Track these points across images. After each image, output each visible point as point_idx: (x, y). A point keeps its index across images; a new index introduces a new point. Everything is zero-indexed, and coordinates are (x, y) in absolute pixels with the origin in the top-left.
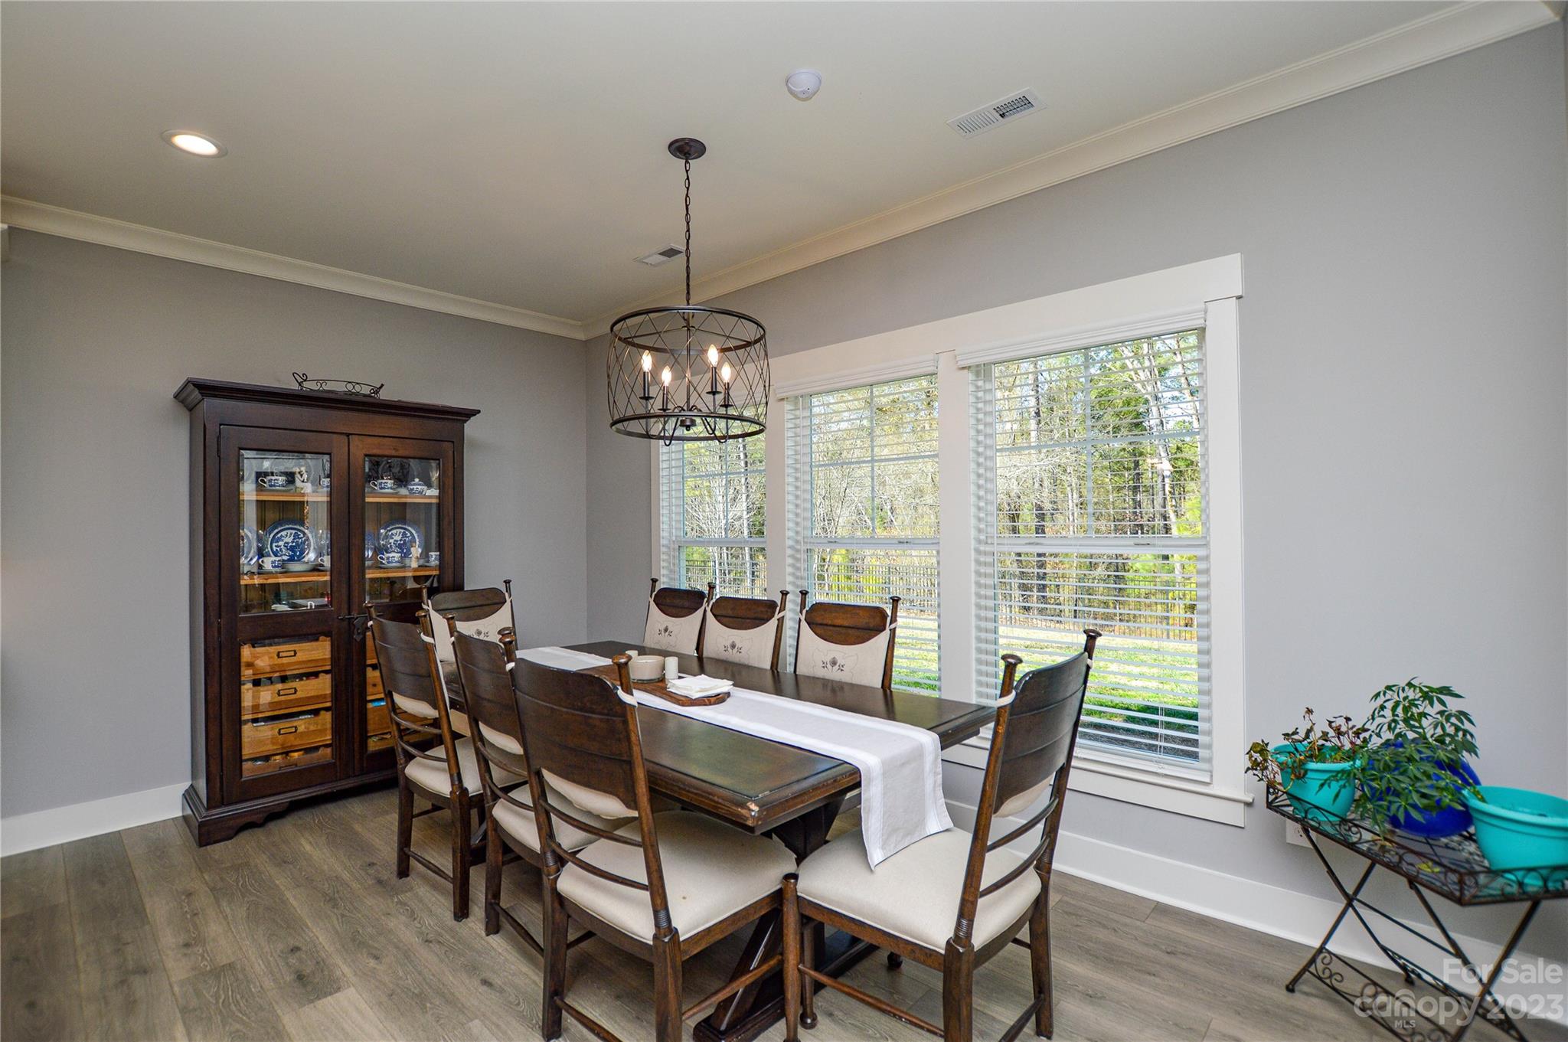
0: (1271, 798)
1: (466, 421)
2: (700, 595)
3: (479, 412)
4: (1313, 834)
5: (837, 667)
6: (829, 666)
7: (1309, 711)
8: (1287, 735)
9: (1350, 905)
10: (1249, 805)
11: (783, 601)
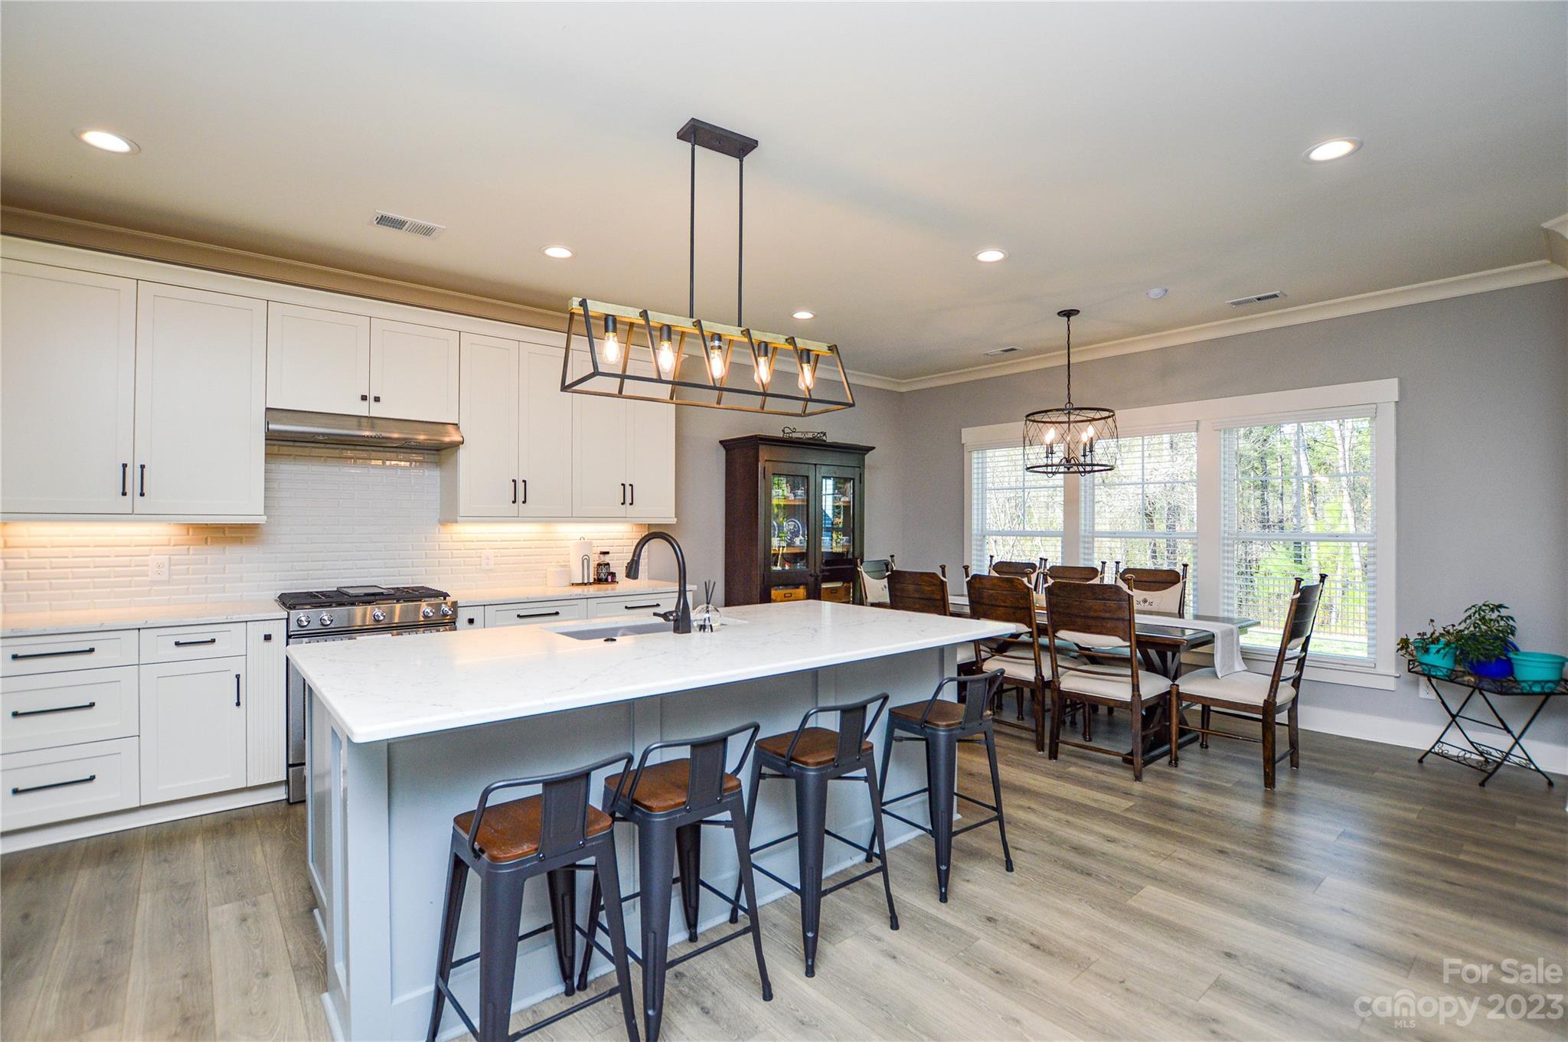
0: (1411, 667)
1: (866, 454)
2: (1033, 566)
3: (874, 448)
4: (1434, 681)
5: (1148, 603)
6: (1141, 603)
7: (1432, 621)
8: (1419, 634)
9: (1454, 720)
10: (1396, 677)
11: (1103, 568)
